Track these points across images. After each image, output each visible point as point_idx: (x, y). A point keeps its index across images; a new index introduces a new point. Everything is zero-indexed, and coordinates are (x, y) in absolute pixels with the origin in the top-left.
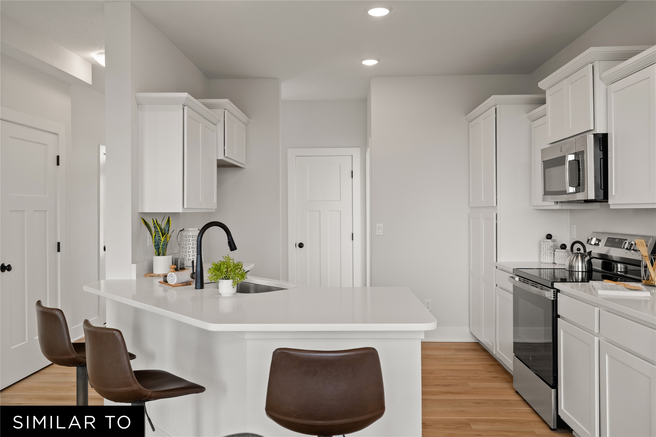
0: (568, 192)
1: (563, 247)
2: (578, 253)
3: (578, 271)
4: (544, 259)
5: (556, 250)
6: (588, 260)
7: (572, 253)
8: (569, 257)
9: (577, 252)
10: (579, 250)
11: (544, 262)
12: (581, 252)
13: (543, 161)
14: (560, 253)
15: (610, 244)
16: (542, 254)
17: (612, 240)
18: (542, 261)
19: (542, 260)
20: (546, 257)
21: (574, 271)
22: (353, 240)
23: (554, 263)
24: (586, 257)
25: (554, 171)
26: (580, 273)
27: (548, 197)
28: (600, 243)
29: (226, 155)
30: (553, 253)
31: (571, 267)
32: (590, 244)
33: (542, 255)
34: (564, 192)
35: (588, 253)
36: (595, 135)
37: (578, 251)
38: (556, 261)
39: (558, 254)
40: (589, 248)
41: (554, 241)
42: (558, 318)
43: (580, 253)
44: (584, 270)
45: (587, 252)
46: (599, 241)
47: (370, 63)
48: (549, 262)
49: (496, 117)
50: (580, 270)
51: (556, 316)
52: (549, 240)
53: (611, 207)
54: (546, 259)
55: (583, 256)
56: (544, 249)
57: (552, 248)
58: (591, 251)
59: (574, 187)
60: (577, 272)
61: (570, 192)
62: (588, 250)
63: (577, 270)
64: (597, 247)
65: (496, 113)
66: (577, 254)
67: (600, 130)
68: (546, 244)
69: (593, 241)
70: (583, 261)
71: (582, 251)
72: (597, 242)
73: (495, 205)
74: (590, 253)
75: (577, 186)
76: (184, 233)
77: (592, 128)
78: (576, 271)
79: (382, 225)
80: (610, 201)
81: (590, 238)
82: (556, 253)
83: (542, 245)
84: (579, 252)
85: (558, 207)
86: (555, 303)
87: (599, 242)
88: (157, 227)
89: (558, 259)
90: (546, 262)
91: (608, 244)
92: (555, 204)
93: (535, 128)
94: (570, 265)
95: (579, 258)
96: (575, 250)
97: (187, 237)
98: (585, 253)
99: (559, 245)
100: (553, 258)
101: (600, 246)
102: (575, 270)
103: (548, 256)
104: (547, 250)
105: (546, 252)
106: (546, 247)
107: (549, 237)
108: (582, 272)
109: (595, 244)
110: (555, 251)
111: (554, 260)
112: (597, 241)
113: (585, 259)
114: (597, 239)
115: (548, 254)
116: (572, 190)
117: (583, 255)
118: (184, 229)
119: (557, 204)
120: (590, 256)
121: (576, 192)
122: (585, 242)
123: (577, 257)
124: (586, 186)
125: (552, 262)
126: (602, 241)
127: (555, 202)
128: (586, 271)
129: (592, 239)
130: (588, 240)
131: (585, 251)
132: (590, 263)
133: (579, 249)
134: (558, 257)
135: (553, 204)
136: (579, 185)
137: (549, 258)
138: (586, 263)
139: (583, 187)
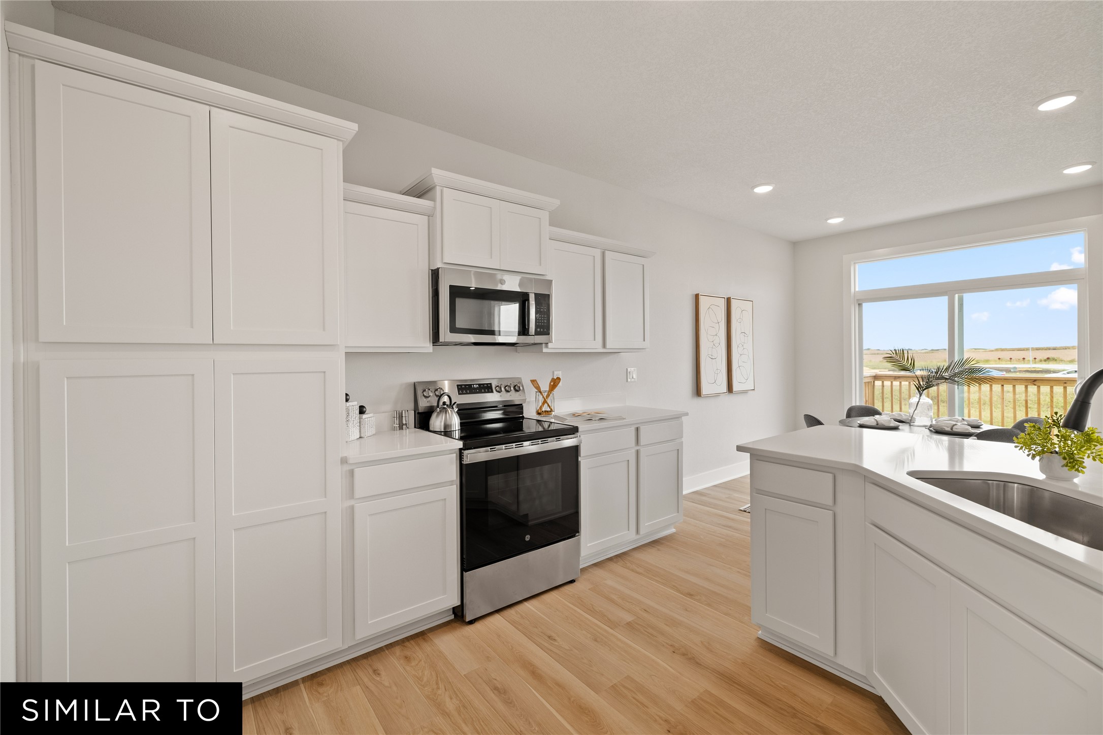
1: (362, 409)
9: (444, 406)
15: (466, 392)
17: (465, 387)
58: (456, 402)
66: (444, 410)
74: (455, 405)
91: (462, 392)
98: (452, 407)
133: (445, 403)
139: (545, 330)
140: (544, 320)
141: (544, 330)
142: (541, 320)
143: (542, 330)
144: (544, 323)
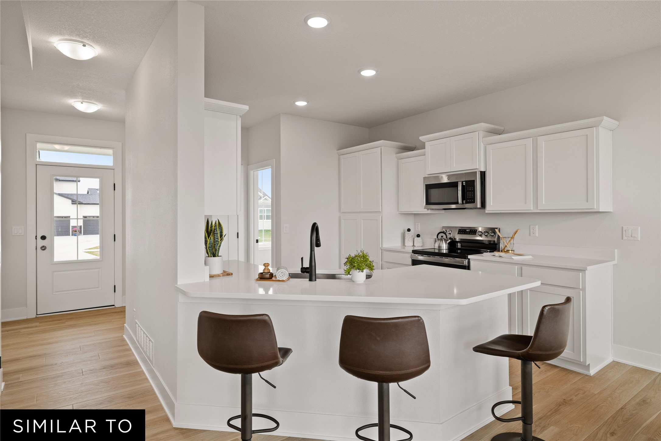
1: (418, 236)
2: (442, 239)
6: (449, 242)
7: (439, 239)
11: (408, 245)
13: (426, 185)
17: (463, 230)
18: (405, 246)
21: (441, 250)
22: (238, 238)
24: (448, 240)
26: (445, 250)
27: (429, 206)
33: (406, 242)
35: (449, 238)
36: (480, 172)
44: (447, 249)
46: (452, 231)
50: (445, 248)
54: (409, 244)
55: (446, 240)
60: (443, 250)
65: (381, 152)
70: (446, 243)
71: (445, 237)
73: (380, 211)
77: (478, 168)
80: (487, 208)
82: (415, 239)
88: (217, 229)
90: (409, 245)
91: (460, 232)
93: (402, 163)
94: (438, 246)
95: (443, 241)
107: (409, 230)
108: (446, 249)
109: (449, 234)
115: (410, 241)
120: (451, 240)
121: (463, 204)
124: (476, 200)
129: (446, 230)
131: (447, 237)
133: (442, 237)
137: (411, 243)
138: (448, 244)
139: (473, 200)
140: (472, 195)
141: (471, 200)
142: (470, 195)
143: (470, 201)
144: (472, 196)
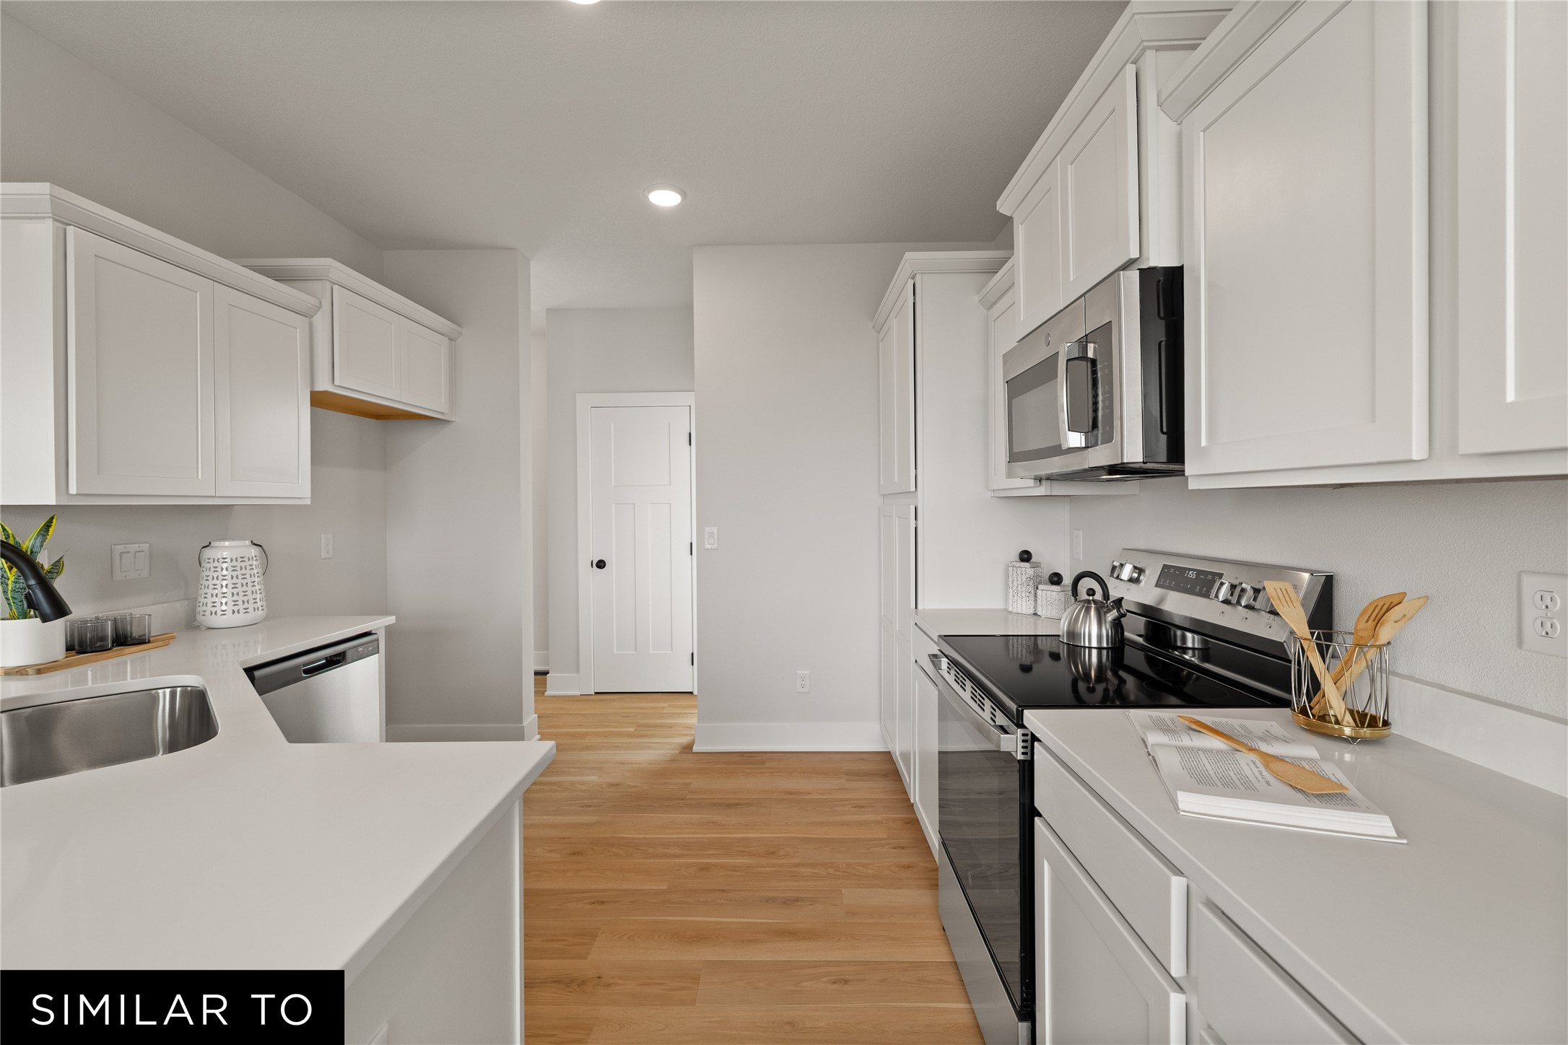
0: (1064, 447)
1: (1056, 579)
2: (1089, 602)
3: (1090, 648)
4: (1015, 605)
5: (1040, 587)
6: (1114, 620)
7: (1076, 600)
8: (1068, 611)
9: (1087, 597)
10: (1091, 593)
11: (1015, 611)
12: (1096, 597)
13: (1007, 382)
14: (1050, 594)
15: (1170, 583)
16: (1011, 594)
17: (1175, 571)
18: (1010, 610)
19: (1010, 606)
20: (1019, 600)
21: (1081, 646)
22: (691, 554)
23: (1035, 614)
24: (1109, 611)
25: (1032, 399)
26: (1094, 652)
27: (1019, 466)
28: (1141, 578)
29: (337, 383)
30: (1032, 592)
31: (1072, 634)
32: (1118, 577)
33: (1011, 597)
34: (1057, 450)
35: (1113, 602)
36: (1146, 274)
37: (1089, 595)
38: (1040, 611)
39: (1044, 594)
40: (1116, 591)
41: (1037, 565)
42: (1036, 818)
43: (1093, 600)
44: (1105, 645)
45: (1112, 599)
46: (1140, 571)
47: (665, 198)
48: (1024, 612)
49: (914, 303)
50: (1094, 644)
51: (1029, 813)
52: (1025, 564)
53: (1192, 485)
55: (1101, 610)
56: (1015, 583)
57: (1032, 582)
58: (1123, 598)
59: (1081, 432)
60: (1087, 650)
61: (1071, 446)
62: (1114, 593)
63: (1087, 645)
64: (1133, 586)
65: (914, 294)
66: (1086, 605)
67: (1160, 257)
68: (1019, 572)
69: (1127, 572)
70: (1100, 622)
71: (1099, 596)
72: (1135, 575)
73: (913, 489)
74: (1119, 602)
75: (1091, 430)
76: (208, 553)
77: (1134, 254)
78: (1085, 647)
79: (715, 530)
80: (1190, 467)
81: (1116, 564)
82: (1039, 592)
83: (1011, 574)
84: (1091, 598)
85: (1042, 490)
86: (1027, 769)
87: (1139, 575)
89: (1045, 607)
90: (1019, 611)
91: (1164, 582)
92: (1035, 483)
93: (994, 321)
94: (1071, 630)
95: (1093, 612)
96: (1083, 595)
97: (211, 561)
98: (1107, 603)
99: (1046, 574)
100: (1033, 603)
101: (1142, 584)
102: (1082, 644)
103: (1024, 599)
104: (1020, 586)
105: (1019, 589)
106: (1019, 579)
107: (1025, 556)
108: (1100, 649)
109: (1131, 580)
110: (1037, 588)
111: (1035, 607)
112: (1136, 572)
113: (1105, 616)
114: (1135, 568)
115: (1023, 594)
116: (1075, 439)
117: (1101, 608)
118: (210, 543)
119: (1040, 485)
120: (1119, 611)
121: (1087, 447)
122: (1104, 574)
123: (1088, 610)
124: (1117, 423)
125: (1032, 611)
126: (1147, 572)
127: (1035, 479)
128: (1110, 646)
129: (1122, 565)
130: (1114, 568)
131: (1106, 595)
132: (1118, 625)
134: (1044, 603)
135: (1031, 483)
136: (1095, 425)
137: (1024, 603)
138: (1108, 626)
139: (1108, 428)
140: (1106, 399)
